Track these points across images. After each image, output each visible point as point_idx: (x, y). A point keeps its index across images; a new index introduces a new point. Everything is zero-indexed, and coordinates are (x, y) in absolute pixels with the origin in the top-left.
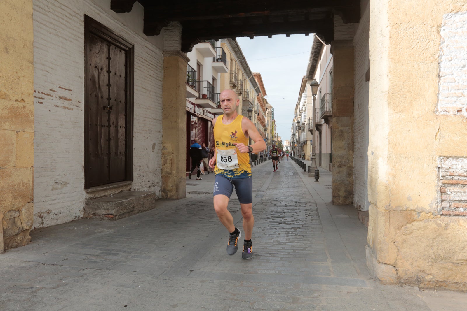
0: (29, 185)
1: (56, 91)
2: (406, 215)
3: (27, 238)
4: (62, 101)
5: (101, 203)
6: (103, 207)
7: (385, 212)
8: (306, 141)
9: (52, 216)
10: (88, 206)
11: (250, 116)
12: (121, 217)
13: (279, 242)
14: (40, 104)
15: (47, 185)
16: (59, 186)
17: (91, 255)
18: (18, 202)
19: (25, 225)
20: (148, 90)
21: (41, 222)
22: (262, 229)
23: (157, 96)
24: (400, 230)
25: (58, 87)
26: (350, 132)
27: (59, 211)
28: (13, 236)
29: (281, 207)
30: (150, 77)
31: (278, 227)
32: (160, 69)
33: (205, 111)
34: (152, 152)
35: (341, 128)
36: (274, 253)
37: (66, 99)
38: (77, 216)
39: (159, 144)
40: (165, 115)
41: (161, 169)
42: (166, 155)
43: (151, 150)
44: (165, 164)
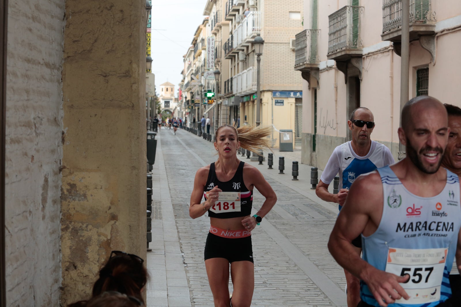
34: (43, 218)
39: (56, 174)
40: (74, 42)
41: (61, 286)
42: (80, 224)
43: (40, 214)
44: (79, 264)
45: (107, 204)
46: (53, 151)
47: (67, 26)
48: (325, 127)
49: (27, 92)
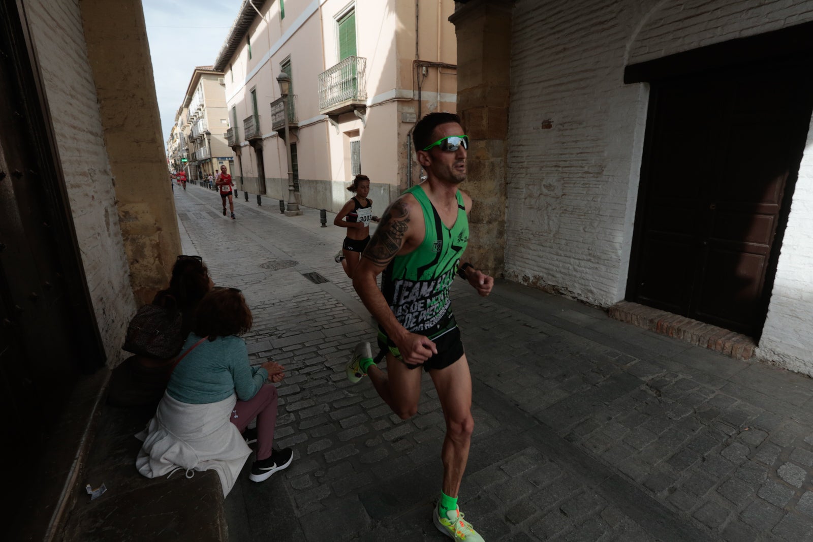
20: (59, 26)
23: (79, 55)
26: (502, 166)
34: (109, 236)
35: (492, 160)
39: (113, 206)
40: (109, 119)
41: (129, 274)
42: (137, 236)
43: (106, 233)
44: (140, 260)
45: (153, 221)
46: (107, 192)
47: (102, 108)
48: (247, 173)
49: (78, 150)
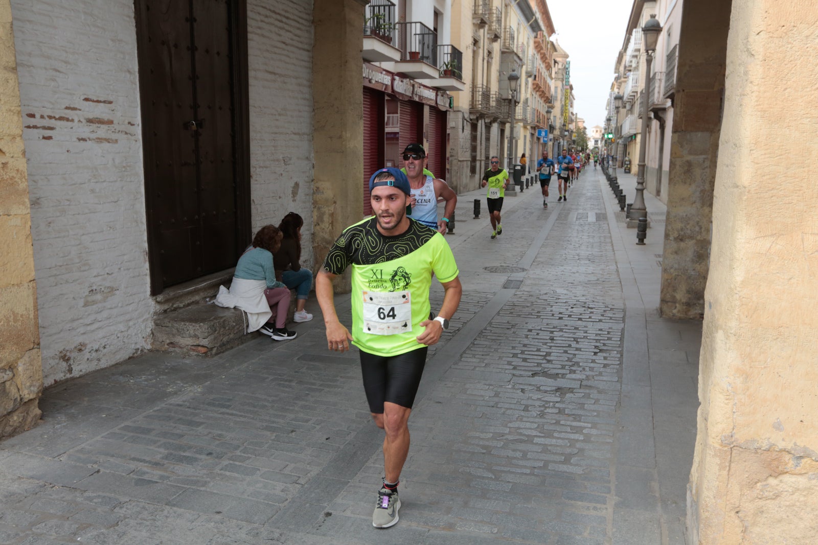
0: (29, 318)
1: (78, 108)
2: (769, 460)
3: (32, 415)
4: (94, 126)
5: (183, 323)
6: (188, 332)
7: (720, 450)
8: (635, 135)
9: (88, 355)
10: (159, 328)
11: (514, 89)
12: (224, 349)
13: (521, 434)
14: (47, 141)
15: (73, 298)
16: (99, 297)
17: (144, 461)
18: (7, 354)
19: (26, 392)
20: (281, 75)
21: (67, 368)
22: (495, 389)
23: (299, 85)
24: (752, 488)
25: (83, 100)
26: (707, 167)
27: (101, 344)
28: (4, 416)
29: (549, 321)
30: (283, 46)
31: (530, 385)
32: (306, 26)
33: (416, 86)
34: (293, 201)
35: (690, 158)
36: (502, 468)
37: (101, 122)
38: (138, 349)
39: (307, 182)
40: (317, 122)
42: (321, 205)
43: (291, 199)
44: (320, 223)
45: (332, 196)
49: (275, 146)
